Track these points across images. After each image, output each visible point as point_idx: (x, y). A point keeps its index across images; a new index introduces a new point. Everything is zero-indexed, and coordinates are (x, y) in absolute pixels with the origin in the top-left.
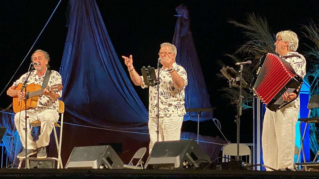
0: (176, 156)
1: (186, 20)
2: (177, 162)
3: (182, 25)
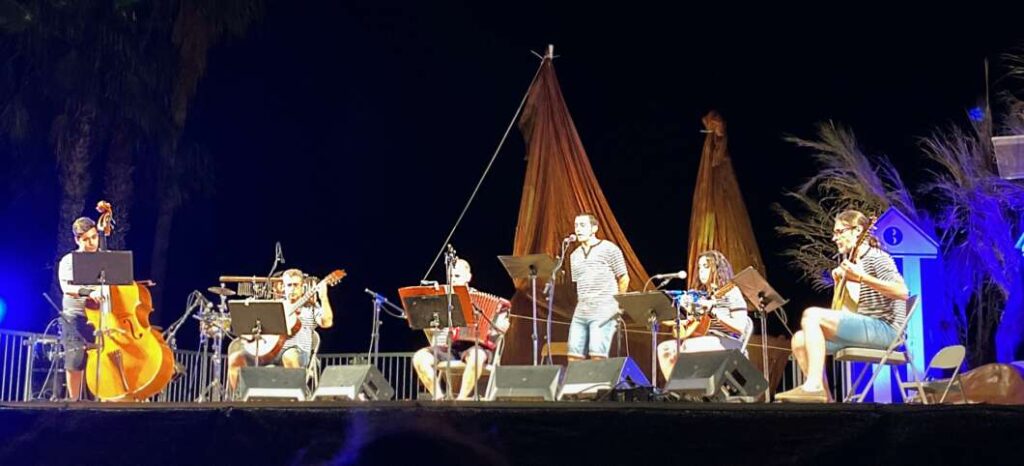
0: (710, 376)
1: (719, 138)
2: (710, 385)
3: (713, 147)
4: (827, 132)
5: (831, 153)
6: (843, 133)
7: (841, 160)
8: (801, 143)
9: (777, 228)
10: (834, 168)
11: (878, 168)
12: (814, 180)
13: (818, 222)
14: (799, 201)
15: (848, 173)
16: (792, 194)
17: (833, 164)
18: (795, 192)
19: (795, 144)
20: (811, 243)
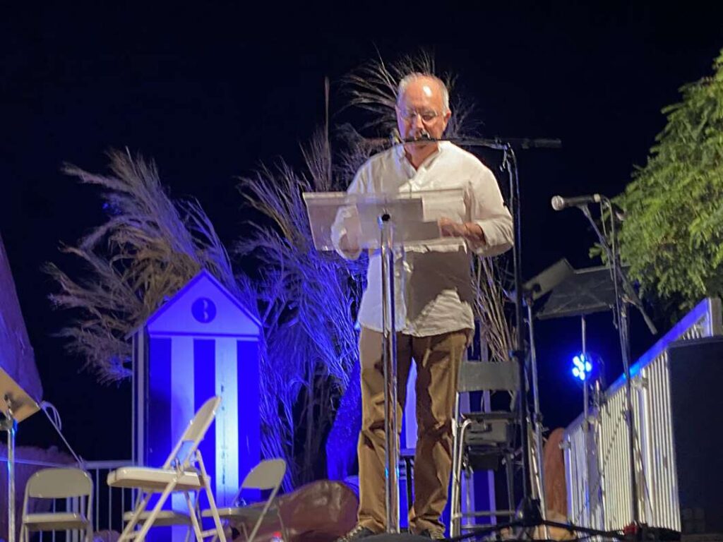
4: (121, 163)
5: (127, 194)
6: (143, 168)
7: (140, 204)
8: (87, 177)
9: (52, 297)
10: (129, 213)
11: (187, 218)
12: (102, 230)
13: (106, 289)
14: (82, 259)
15: (148, 222)
16: (71, 249)
17: (129, 210)
18: (76, 246)
19: (77, 178)
20: (98, 318)
